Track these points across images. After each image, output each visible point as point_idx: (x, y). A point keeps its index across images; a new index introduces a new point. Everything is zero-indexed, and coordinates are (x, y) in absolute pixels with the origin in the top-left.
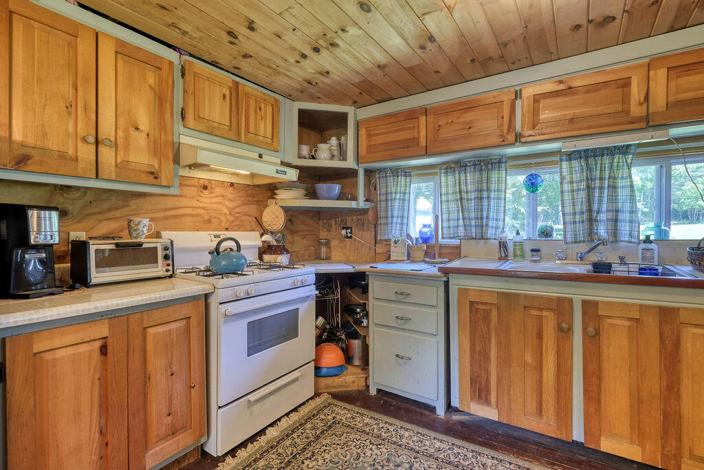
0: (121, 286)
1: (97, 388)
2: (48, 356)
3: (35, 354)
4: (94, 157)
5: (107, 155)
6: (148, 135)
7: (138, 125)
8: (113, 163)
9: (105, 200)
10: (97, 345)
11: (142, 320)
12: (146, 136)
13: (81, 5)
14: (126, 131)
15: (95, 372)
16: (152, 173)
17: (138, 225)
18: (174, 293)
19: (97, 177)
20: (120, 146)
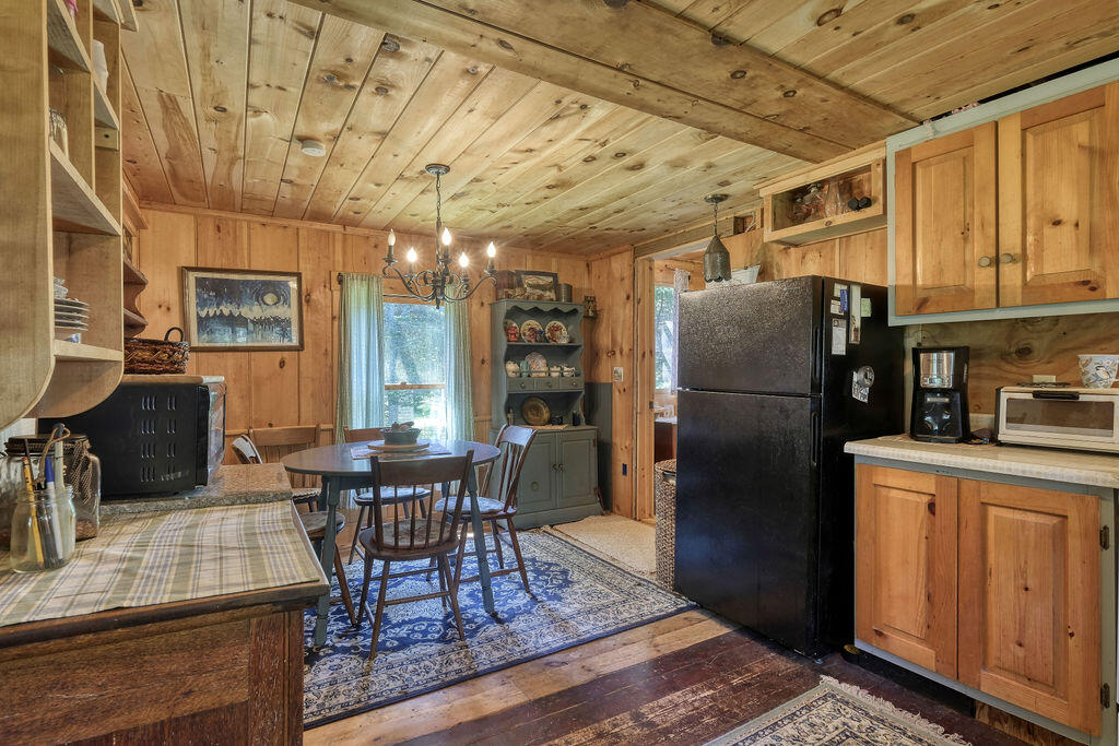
0: (1021, 450)
1: (923, 546)
2: (884, 491)
3: (875, 485)
4: (993, 282)
5: (1011, 275)
6: (1077, 225)
7: (1058, 216)
8: (1019, 282)
9: (1087, 328)
10: (926, 499)
11: (979, 492)
12: (1073, 228)
13: (982, 102)
14: (1039, 232)
15: (921, 528)
16: (1085, 283)
17: (1085, 365)
18: (1027, 469)
19: (998, 305)
20: (1030, 256)
